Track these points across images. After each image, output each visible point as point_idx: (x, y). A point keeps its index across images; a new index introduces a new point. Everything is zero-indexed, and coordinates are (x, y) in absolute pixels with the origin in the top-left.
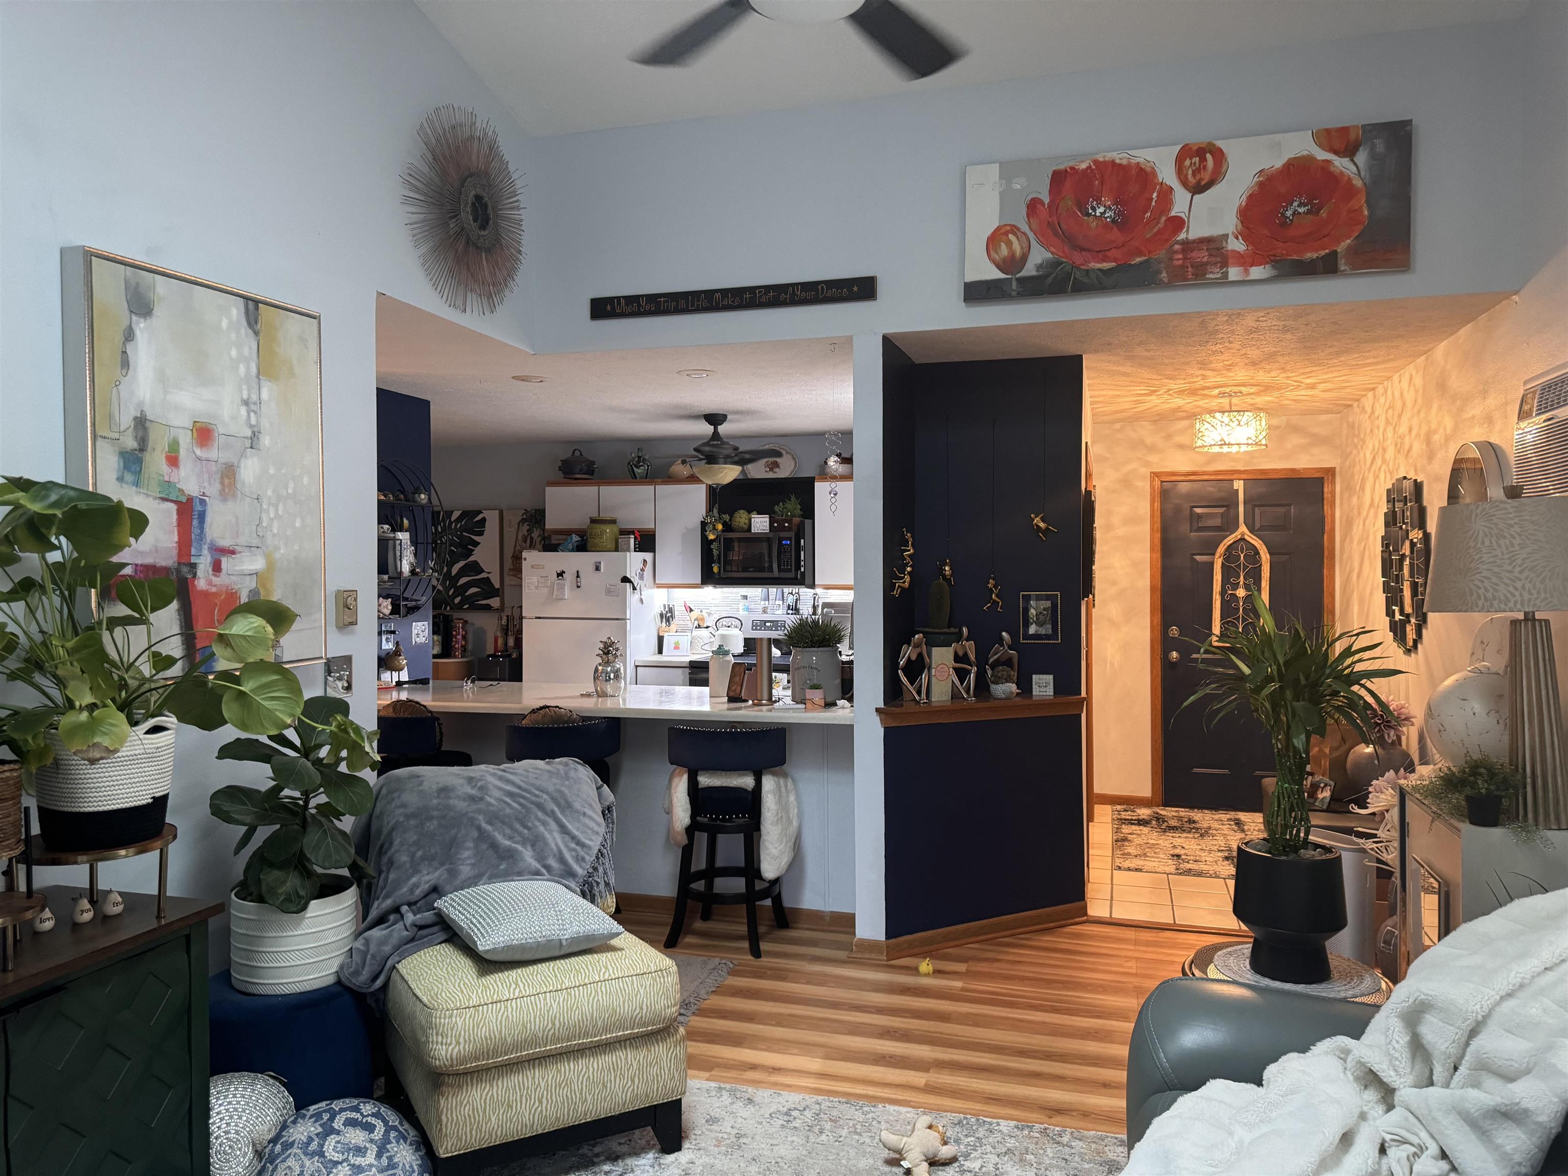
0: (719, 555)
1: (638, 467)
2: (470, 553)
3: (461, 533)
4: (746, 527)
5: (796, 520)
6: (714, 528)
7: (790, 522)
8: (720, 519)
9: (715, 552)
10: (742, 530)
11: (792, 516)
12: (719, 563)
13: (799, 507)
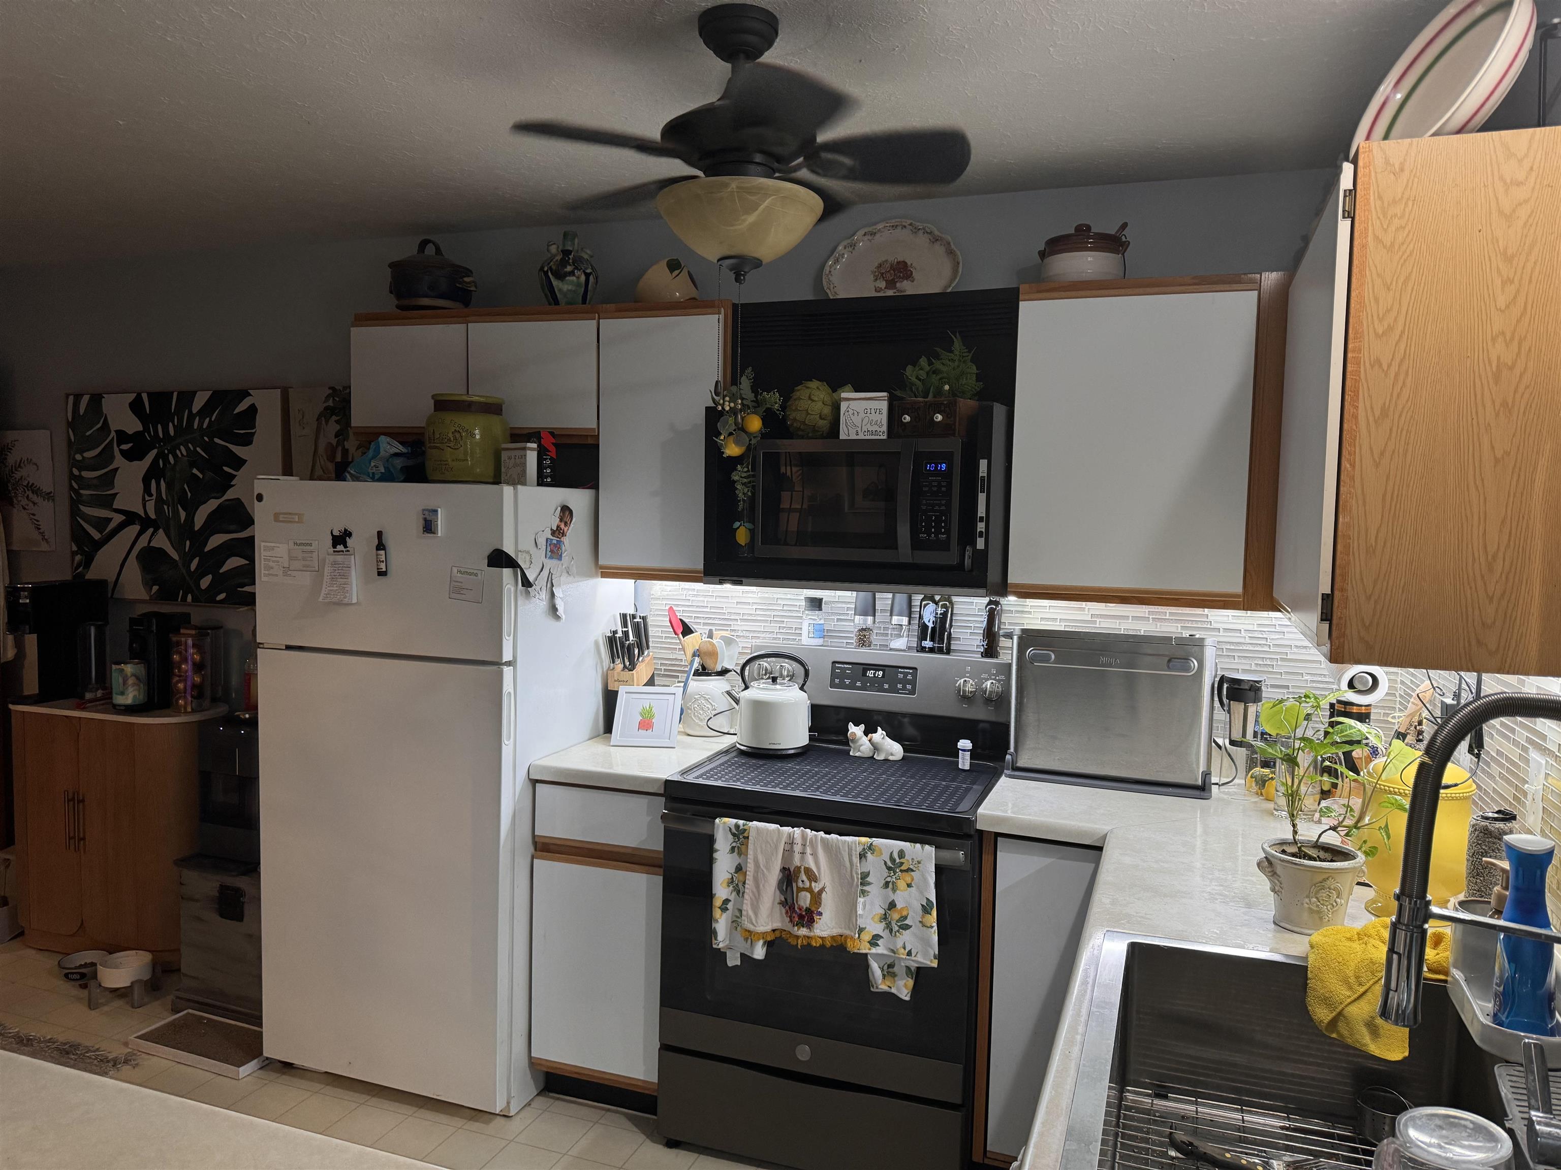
0: (752, 500)
1: (561, 277)
2: (226, 482)
3: (211, 440)
4: (824, 424)
5: (967, 405)
6: (742, 429)
7: (948, 410)
8: (757, 403)
9: (742, 492)
10: (813, 433)
11: (953, 393)
12: (752, 520)
13: (974, 369)
